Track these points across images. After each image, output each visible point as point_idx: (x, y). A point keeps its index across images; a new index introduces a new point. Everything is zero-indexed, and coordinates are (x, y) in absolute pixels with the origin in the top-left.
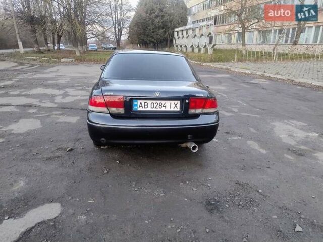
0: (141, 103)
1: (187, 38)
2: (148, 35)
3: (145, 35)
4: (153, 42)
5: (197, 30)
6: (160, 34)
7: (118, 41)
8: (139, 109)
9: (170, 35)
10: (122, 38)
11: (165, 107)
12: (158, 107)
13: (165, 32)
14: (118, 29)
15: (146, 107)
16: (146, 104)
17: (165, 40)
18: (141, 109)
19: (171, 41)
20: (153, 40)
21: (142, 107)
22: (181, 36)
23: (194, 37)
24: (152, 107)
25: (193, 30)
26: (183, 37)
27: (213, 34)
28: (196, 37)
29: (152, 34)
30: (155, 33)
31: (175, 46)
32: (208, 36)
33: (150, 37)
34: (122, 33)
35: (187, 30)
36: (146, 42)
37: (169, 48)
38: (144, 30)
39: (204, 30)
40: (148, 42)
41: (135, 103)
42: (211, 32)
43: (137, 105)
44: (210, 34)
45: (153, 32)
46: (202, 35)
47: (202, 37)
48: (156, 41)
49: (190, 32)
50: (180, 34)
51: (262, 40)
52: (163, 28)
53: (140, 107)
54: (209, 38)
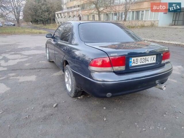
0: (134, 60)
1: (64, 18)
2: (38, 16)
3: (36, 16)
4: (42, 20)
5: (71, 13)
6: (46, 15)
7: (18, 20)
8: (132, 65)
9: (52, 16)
10: (21, 18)
11: (148, 60)
12: (144, 61)
13: (49, 14)
14: (17, 12)
15: (137, 62)
16: (137, 60)
17: (50, 19)
18: (134, 65)
19: (54, 20)
20: (42, 19)
21: (134, 63)
22: (60, 17)
23: (69, 17)
24: (141, 62)
25: (68, 13)
26: (62, 17)
27: (81, 16)
28: (70, 17)
29: (41, 15)
30: (43, 15)
31: (57, 23)
32: (78, 16)
33: (40, 17)
34: (20, 15)
35: (64, 13)
36: (38, 20)
37: (53, 24)
38: (35, 13)
39: (75, 13)
40: (39, 20)
41: (130, 60)
42: (80, 14)
43: (131, 61)
44: (79, 15)
45: (42, 14)
46: (74, 16)
47: (74, 17)
48: (44, 20)
49: (66, 14)
50: (59, 15)
51: (106, 19)
52: (47, 12)
53: (133, 63)
54: (79, 18)
